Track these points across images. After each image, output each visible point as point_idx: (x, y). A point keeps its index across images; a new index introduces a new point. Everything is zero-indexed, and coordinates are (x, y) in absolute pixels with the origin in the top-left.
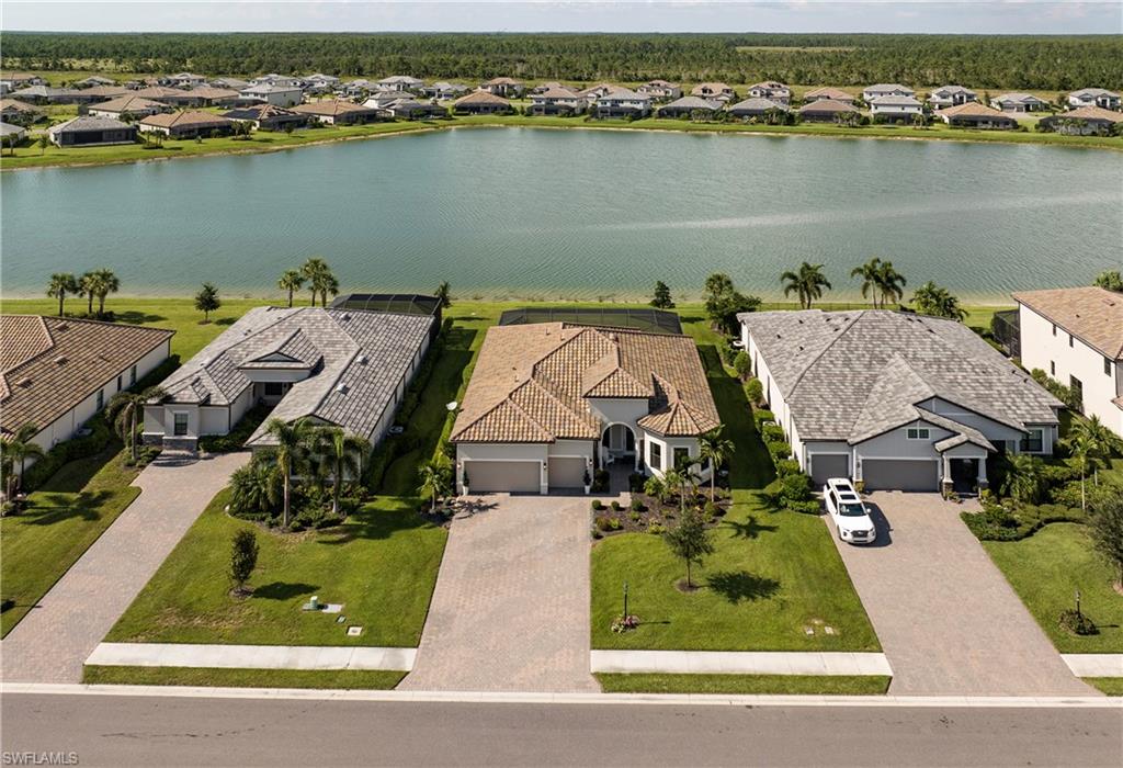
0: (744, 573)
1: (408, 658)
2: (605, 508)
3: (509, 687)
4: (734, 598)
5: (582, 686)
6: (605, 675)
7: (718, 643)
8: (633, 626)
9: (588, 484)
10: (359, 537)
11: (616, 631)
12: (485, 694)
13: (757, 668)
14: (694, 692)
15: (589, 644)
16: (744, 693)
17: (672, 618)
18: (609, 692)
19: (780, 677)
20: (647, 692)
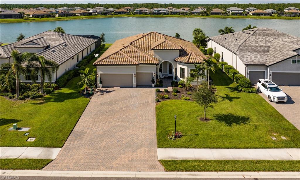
0: (230, 114)
1: (55, 153)
2: (161, 92)
3: (110, 168)
4: (229, 124)
5: (153, 168)
6: (166, 161)
7: (227, 145)
8: (179, 137)
9: (153, 83)
10: (49, 102)
11: (171, 139)
12: (95, 172)
13: (252, 157)
14: (220, 171)
15: (156, 145)
16: (250, 171)
17: (199, 133)
18: (169, 171)
19: (268, 162)
20: (192, 171)
